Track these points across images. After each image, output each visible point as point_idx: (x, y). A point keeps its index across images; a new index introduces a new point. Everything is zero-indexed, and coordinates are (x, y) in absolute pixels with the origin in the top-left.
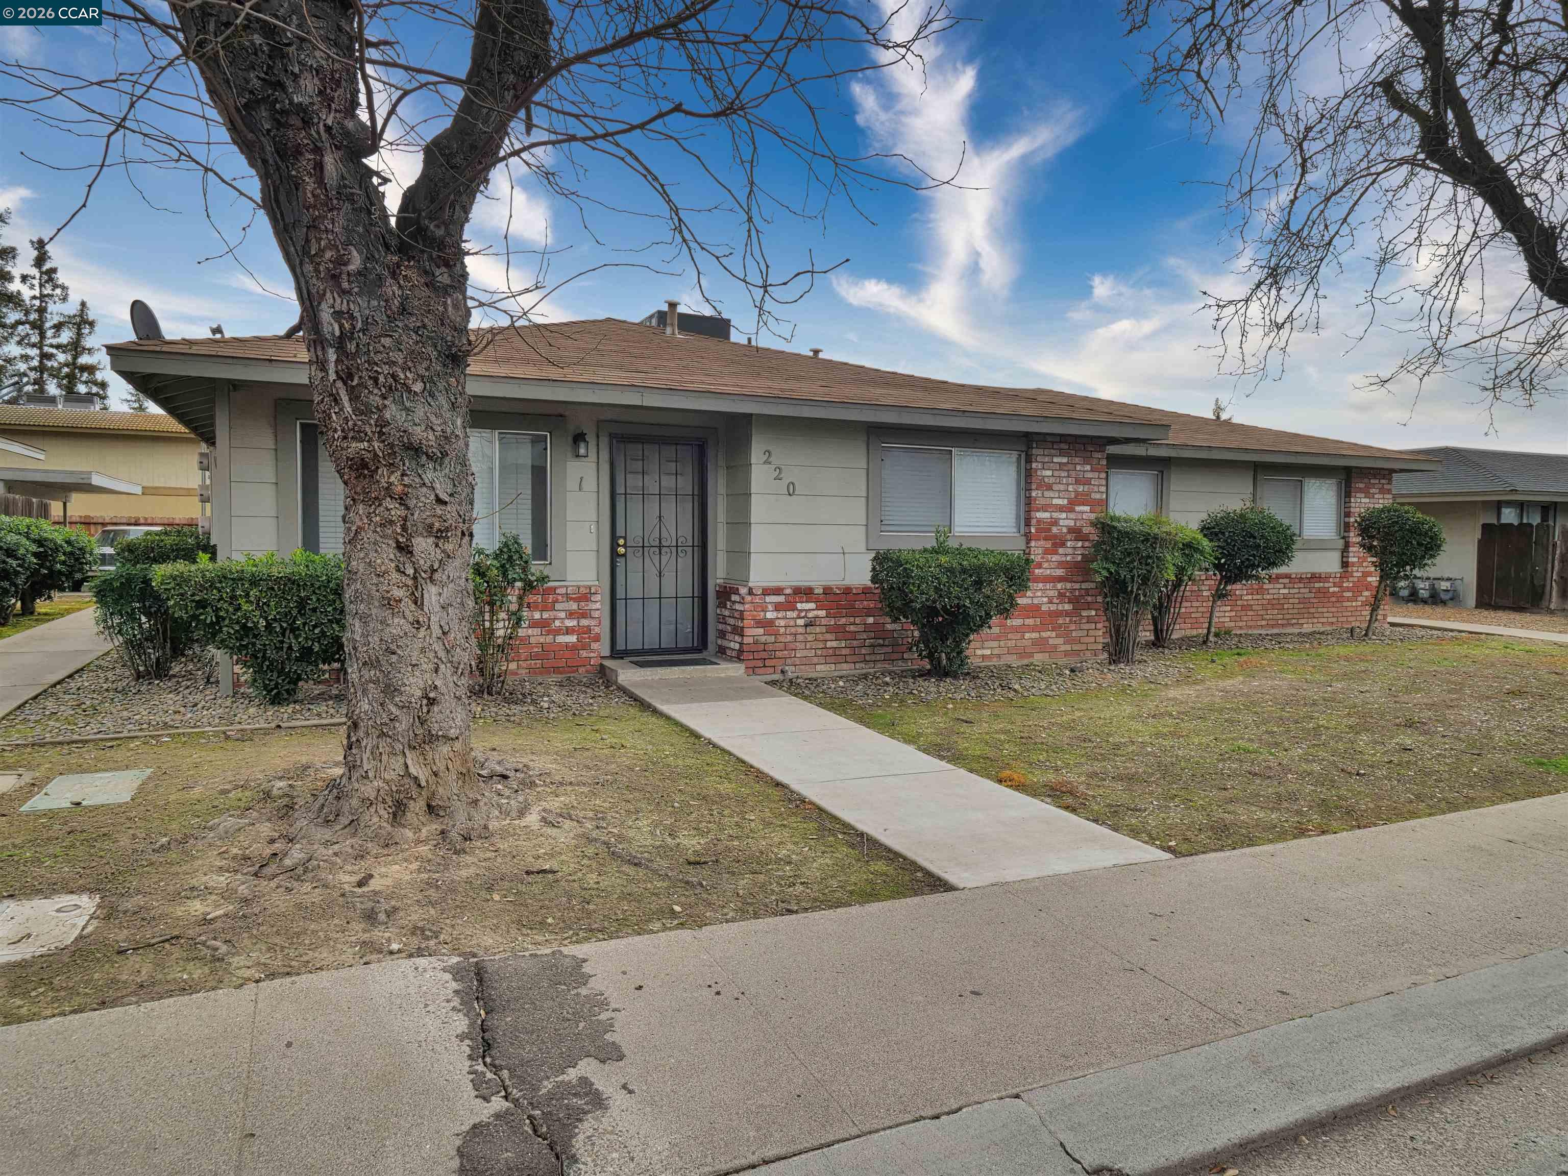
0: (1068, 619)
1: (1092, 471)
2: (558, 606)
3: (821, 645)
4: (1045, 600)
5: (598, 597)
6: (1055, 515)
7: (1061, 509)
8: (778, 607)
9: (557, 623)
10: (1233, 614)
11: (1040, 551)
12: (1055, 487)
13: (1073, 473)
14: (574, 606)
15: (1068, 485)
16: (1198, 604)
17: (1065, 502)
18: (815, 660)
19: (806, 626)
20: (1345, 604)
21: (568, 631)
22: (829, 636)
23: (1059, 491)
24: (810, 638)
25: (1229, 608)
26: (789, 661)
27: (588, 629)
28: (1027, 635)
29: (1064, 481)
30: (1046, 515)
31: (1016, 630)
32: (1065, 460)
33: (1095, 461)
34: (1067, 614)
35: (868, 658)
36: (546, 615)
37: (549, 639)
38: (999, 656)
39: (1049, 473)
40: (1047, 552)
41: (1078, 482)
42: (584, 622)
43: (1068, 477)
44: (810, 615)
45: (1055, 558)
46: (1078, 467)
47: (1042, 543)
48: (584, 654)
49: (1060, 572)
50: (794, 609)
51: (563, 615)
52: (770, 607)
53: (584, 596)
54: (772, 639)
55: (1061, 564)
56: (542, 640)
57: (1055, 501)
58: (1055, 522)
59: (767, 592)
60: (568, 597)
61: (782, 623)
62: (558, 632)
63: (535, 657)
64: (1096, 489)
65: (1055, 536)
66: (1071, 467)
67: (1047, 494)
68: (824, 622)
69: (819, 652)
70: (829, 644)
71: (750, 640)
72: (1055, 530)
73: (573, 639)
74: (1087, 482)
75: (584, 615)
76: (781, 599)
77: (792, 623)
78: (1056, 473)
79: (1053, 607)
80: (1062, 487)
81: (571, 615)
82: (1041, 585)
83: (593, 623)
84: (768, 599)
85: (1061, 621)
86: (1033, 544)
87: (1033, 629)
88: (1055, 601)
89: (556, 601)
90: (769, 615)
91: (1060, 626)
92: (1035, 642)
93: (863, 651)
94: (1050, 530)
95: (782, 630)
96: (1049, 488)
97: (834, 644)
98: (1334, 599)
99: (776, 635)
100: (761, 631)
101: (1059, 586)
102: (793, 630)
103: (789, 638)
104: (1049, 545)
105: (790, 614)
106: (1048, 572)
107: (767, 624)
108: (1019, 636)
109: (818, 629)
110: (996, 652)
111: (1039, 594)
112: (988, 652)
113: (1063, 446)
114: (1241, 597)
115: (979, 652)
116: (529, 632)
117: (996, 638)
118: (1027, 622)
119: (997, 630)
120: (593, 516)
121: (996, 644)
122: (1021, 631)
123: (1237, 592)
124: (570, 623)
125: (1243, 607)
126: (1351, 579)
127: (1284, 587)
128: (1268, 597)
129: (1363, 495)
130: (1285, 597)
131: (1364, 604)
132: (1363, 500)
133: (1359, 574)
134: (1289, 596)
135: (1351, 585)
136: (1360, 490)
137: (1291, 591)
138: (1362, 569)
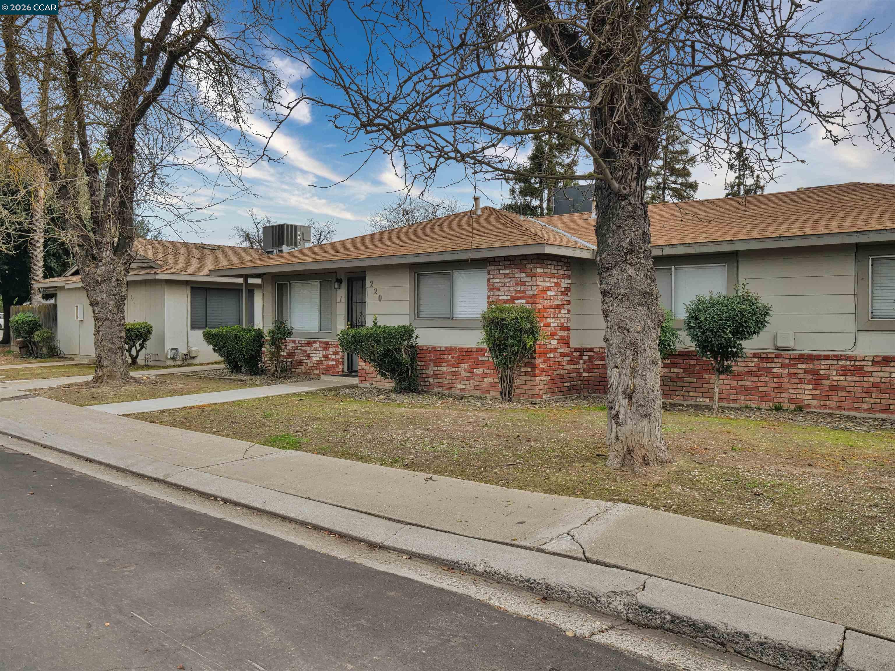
1: (527, 276)
2: (330, 349)
7: (507, 302)
9: (329, 356)
10: (818, 392)
12: (502, 289)
13: (514, 280)
15: (510, 287)
16: (767, 379)
17: (509, 298)
21: (333, 360)
23: (504, 291)
25: (811, 387)
26: (374, 379)
27: (338, 360)
28: (486, 380)
29: (508, 284)
31: (478, 375)
32: (508, 271)
33: (528, 270)
36: (327, 353)
38: (470, 390)
39: (498, 280)
41: (517, 284)
42: (337, 357)
43: (510, 282)
46: (517, 275)
51: (331, 353)
53: (336, 346)
56: (326, 362)
57: (501, 298)
60: (333, 346)
62: (329, 360)
63: (324, 369)
64: (529, 288)
66: (512, 275)
67: (497, 293)
71: (361, 368)
73: (334, 363)
74: (524, 284)
75: (337, 354)
78: (502, 280)
80: (506, 289)
83: (339, 357)
87: (491, 376)
89: (329, 347)
92: (490, 384)
96: (498, 289)
100: (364, 364)
108: (481, 379)
110: (468, 387)
112: (463, 387)
113: (506, 263)
114: (827, 377)
115: (458, 386)
116: (323, 359)
117: (468, 379)
118: (486, 371)
119: (468, 374)
120: (344, 313)
121: (467, 382)
122: (483, 376)
123: (822, 372)
124: (333, 357)
125: (833, 388)
128: (871, 380)
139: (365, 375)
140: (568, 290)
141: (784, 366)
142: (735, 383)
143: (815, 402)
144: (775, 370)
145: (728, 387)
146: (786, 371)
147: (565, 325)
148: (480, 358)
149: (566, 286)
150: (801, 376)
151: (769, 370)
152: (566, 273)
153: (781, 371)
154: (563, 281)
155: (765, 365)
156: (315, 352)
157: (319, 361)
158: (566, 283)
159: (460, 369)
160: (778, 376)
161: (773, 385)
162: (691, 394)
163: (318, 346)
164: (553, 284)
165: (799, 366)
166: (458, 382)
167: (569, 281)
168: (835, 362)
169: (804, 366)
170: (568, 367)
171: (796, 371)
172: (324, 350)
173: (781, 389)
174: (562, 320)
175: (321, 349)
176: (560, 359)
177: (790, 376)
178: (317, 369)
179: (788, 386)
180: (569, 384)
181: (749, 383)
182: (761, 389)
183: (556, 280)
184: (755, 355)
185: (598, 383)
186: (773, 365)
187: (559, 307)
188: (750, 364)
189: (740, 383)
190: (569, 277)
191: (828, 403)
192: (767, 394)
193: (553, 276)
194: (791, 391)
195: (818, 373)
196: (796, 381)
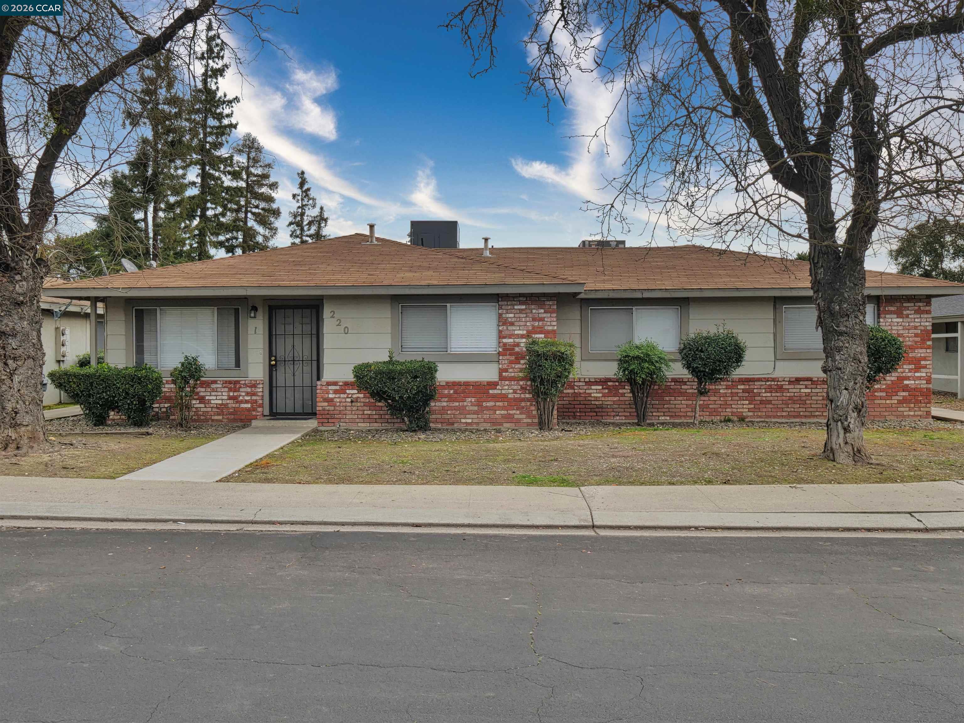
0: (528, 404)
1: (545, 312)
2: (241, 390)
3: (361, 413)
4: (511, 391)
5: (261, 386)
6: (517, 340)
7: (522, 336)
8: (336, 392)
9: (241, 398)
10: (752, 406)
11: (506, 362)
12: (516, 324)
13: (531, 315)
14: (249, 390)
15: (526, 322)
16: (715, 398)
17: (525, 332)
18: (358, 420)
19: (352, 402)
20: (877, 402)
21: (247, 402)
22: (365, 408)
23: (520, 326)
24: (354, 408)
25: (747, 402)
26: (342, 420)
27: (256, 401)
28: (498, 412)
29: (523, 319)
30: (511, 340)
31: (487, 408)
32: (524, 307)
33: (547, 307)
34: (528, 400)
35: (389, 421)
36: (235, 394)
37: (237, 405)
38: (478, 424)
39: (512, 315)
40: (511, 362)
41: (534, 320)
42: (254, 398)
43: (526, 317)
44: (355, 396)
45: (517, 366)
46: (534, 311)
47: (508, 357)
48: (254, 413)
49: (521, 375)
50: (345, 393)
51: (243, 394)
52: (331, 392)
53: (254, 385)
54: (332, 408)
55: (521, 370)
56: (234, 406)
57: (516, 332)
58: (518, 345)
59: (329, 384)
60: (246, 385)
61: (338, 400)
62: (242, 402)
63: (231, 414)
64: (549, 324)
65: (517, 353)
66: (528, 311)
67: (510, 328)
68: (362, 400)
69: (360, 416)
70: (366, 412)
71: (321, 408)
72: (517, 349)
73: (249, 406)
74: (542, 319)
75: (254, 394)
76: (337, 388)
77: (344, 400)
78: (517, 315)
79: (517, 396)
80: (522, 323)
81: (248, 394)
82: (507, 382)
83: (258, 398)
84: (330, 387)
85: (523, 404)
86: (501, 358)
87: (503, 408)
88: (518, 392)
89: (241, 387)
90: (331, 396)
91: (523, 407)
92: (503, 416)
93: (387, 417)
94: (514, 349)
95: (338, 404)
96: (512, 324)
97: (369, 412)
99: (335, 406)
100: (326, 404)
101: (521, 383)
102: (344, 404)
103: (342, 408)
104: (513, 358)
105: (342, 396)
106: (513, 374)
107: (329, 401)
108: (492, 412)
109: (359, 404)
110: (475, 421)
111: (506, 387)
112: (470, 421)
113: (521, 299)
114: (759, 394)
115: (463, 421)
116: (228, 401)
117: (475, 413)
118: (498, 404)
119: (476, 408)
120: (261, 346)
121: (475, 416)
122: (494, 409)
123: (755, 391)
124: (248, 398)
125: (762, 402)
126: (884, 382)
127: (806, 388)
128: (788, 394)
129: (895, 316)
130: (808, 395)
131: (900, 402)
132: (895, 320)
133: (893, 379)
134: (812, 394)
135: (884, 387)
136: (891, 312)
137: (813, 390)
138: (897, 374)
139: (328, 416)
141: (728, 387)
142: (690, 402)
143: (751, 414)
145: (685, 406)
146: (730, 391)
148: (491, 392)
150: (741, 395)
153: (726, 391)
156: (213, 394)
157: (222, 404)
159: (465, 404)
160: (725, 395)
161: (720, 402)
162: (654, 414)
163: (220, 386)
165: (739, 387)
166: (462, 416)
168: (764, 383)
169: (742, 387)
171: (736, 391)
172: (230, 390)
173: (726, 405)
175: (226, 389)
177: (733, 395)
178: (219, 414)
179: (731, 402)
185: (567, 410)
191: (759, 414)
192: (715, 410)
194: (733, 406)
195: (753, 392)
196: (737, 398)
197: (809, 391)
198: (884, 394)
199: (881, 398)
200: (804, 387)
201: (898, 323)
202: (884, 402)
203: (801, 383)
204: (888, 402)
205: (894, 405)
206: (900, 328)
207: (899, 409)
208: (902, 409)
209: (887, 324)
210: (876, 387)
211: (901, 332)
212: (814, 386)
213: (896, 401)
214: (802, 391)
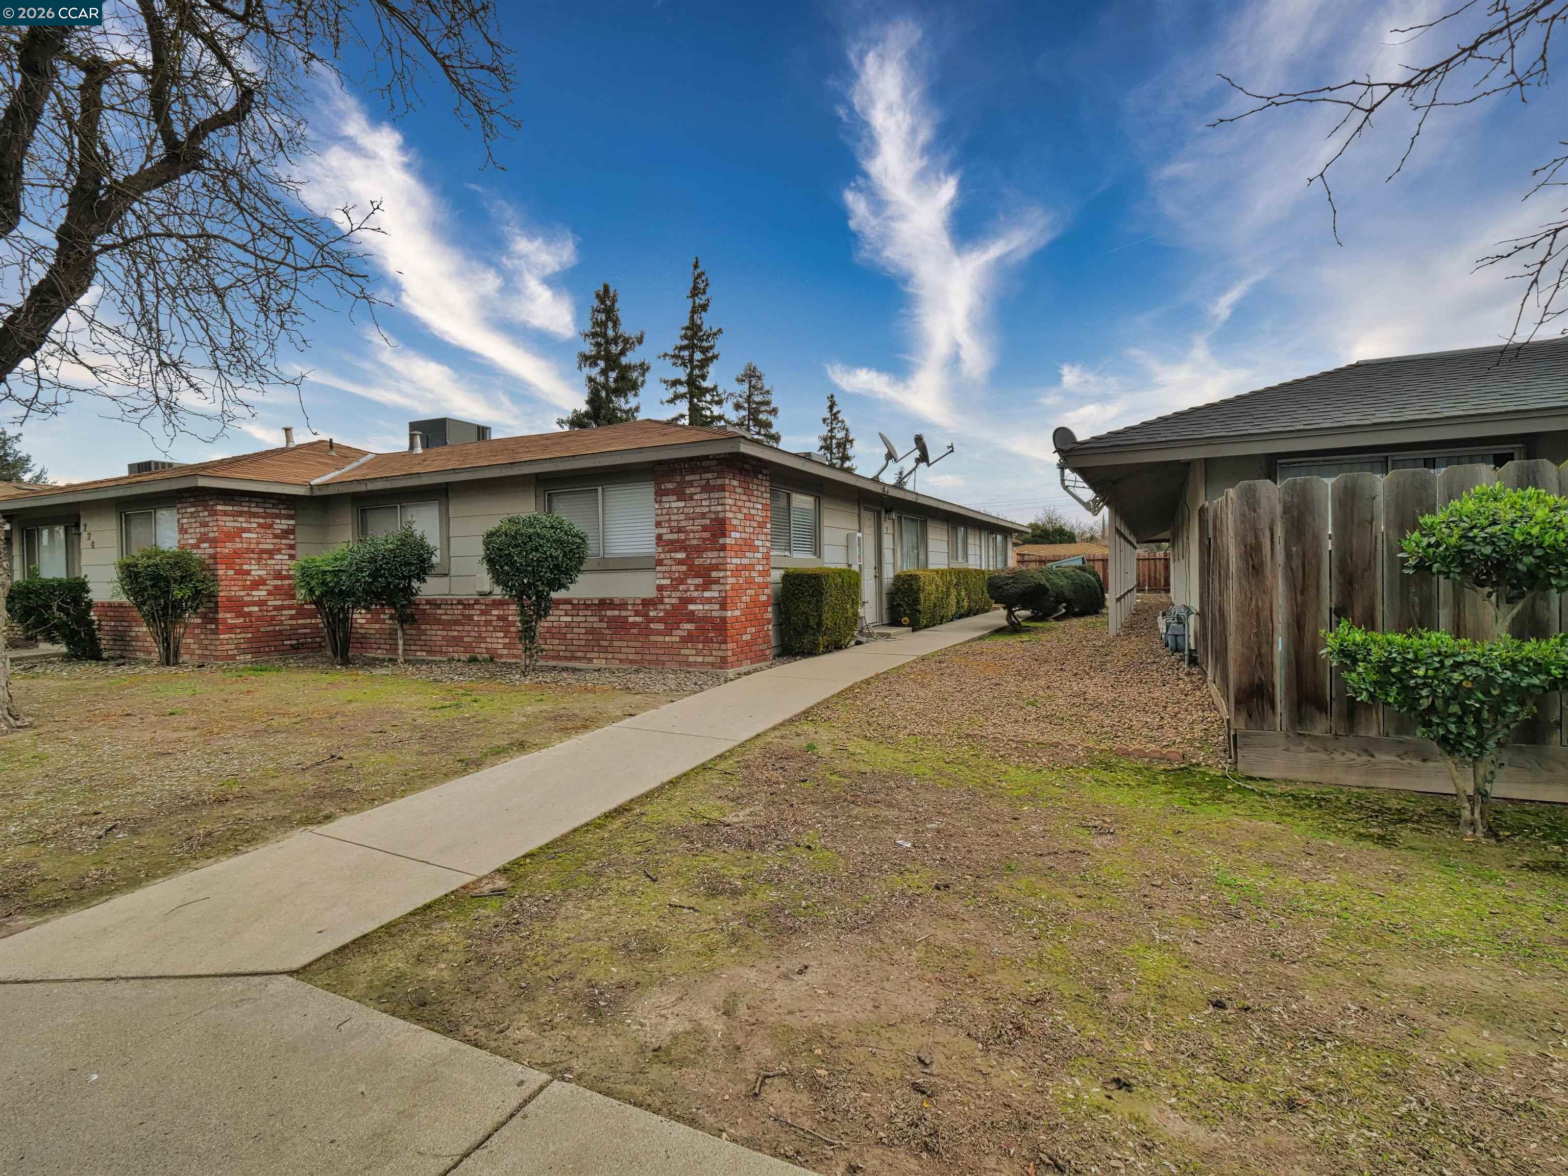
10: (507, 641)
15: (196, 528)
16: (469, 628)
20: (652, 638)
25: (502, 634)
32: (194, 509)
39: (186, 521)
46: (201, 514)
64: (211, 529)
74: (207, 524)
78: (189, 520)
80: (193, 530)
96: (186, 532)
98: (635, 631)
123: (510, 618)
126: (661, 607)
127: (566, 615)
128: (546, 624)
129: (675, 498)
130: (568, 625)
131: (684, 640)
132: (674, 505)
133: (674, 601)
134: (573, 624)
135: (662, 614)
136: (667, 493)
137: (575, 619)
138: (678, 594)
140: (286, 533)
141: (483, 613)
143: (505, 652)
144: (476, 618)
146: (484, 618)
147: (284, 573)
149: (285, 527)
150: (494, 623)
151: (470, 618)
152: (283, 512)
153: (479, 618)
154: (278, 521)
155: (467, 612)
158: (282, 524)
160: (478, 624)
161: (473, 634)
164: (255, 525)
165: (493, 612)
167: (292, 522)
169: (496, 612)
170: (294, 622)
171: (489, 618)
173: (479, 638)
174: (277, 567)
176: (274, 613)
177: (488, 623)
179: (485, 634)
180: (294, 642)
181: (456, 633)
182: (465, 639)
183: (261, 521)
184: (460, 602)
186: (472, 612)
187: (271, 553)
188: (456, 612)
189: (450, 633)
190: (290, 517)
191: (515, 651)
192: (468, 644)
193: (255, 515)
194: (488, 640)
195: (506, 619)
196: (491, 628)
197: (569, 619)
198: (661, 626)
199: (659, 633)
200: (563, 613)
201: (678, 508)
202: (661, 638)
203: (561, 607)
204: (667, 639)
205: (675, 645)
206: (682, 517)
207: (682, 652)
208: (687, 652)
209: (665, 511)
210: (651, 614)
211: (683, 524)
212: (575, 612)
213: (678, 639)
214: (562, 619)
